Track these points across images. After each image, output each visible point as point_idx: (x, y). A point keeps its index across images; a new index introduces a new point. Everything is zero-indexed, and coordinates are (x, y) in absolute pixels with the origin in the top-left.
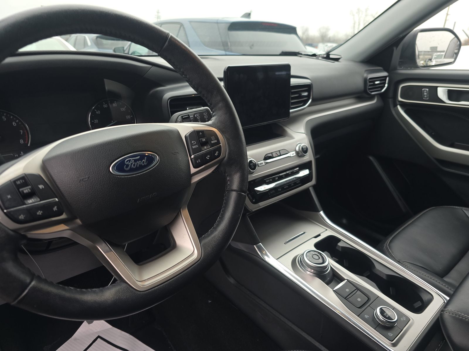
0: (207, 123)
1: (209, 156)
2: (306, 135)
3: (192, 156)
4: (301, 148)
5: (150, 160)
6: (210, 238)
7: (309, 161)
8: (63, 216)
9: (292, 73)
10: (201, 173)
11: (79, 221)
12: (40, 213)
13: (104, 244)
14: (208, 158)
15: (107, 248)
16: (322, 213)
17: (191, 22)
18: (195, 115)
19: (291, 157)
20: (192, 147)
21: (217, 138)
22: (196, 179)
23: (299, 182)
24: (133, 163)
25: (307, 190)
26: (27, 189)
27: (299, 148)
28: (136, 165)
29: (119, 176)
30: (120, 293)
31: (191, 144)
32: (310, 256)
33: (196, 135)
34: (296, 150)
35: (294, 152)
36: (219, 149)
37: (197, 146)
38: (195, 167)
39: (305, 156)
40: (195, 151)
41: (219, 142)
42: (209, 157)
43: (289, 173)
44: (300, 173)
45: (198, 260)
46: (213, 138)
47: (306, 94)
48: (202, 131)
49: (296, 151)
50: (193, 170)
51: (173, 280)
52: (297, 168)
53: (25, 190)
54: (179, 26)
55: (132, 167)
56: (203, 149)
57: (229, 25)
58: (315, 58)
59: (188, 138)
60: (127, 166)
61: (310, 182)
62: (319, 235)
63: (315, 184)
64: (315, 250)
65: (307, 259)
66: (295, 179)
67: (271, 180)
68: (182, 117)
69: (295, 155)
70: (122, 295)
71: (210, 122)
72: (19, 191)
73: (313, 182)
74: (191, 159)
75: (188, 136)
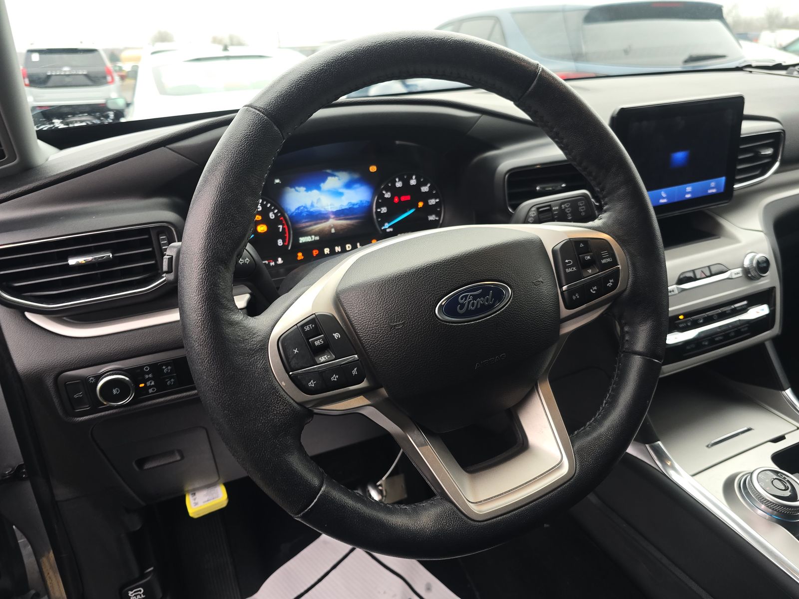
0: (590, 224)
1: (595, 288)
2: (765, 234)
3: (565, 288)
4: (755, 262)
5: (498, 295)
6: (589, 438)
7: (769, 288)
8: (364, 384)
9: (747, 111)
10: (577, 318)
11: (383, 391)
12: (335, 378)
13: (416, 432)
14: (594, 292)
15: (422, 438)
16: (789, 393)
17: (515, 13)
18: (563, 206)
19: (732, 279)
20: (565, 271)
21: (612, 255)
22: (569, 328)
23: (746, 329)
24: (471, 301)
25: (761, 346)
26: (319, 339)
27: (752, 261)
28: (475, 305)
29: (449, 322)
30: (443, 520)
31: (564, 264)
32: (767, 481)
33: (573, 247)
34: (743, 265)
35: (739, 270)
36: (615, 275)
37: (574, 269)
38: (568, 307)
39: (762, 278)
40: (570, 278)
41: (615, 262)
42: (595, 290)
43: (727, 312)
44: (749, 312)
45: (571, 477)
46: (604, 253)
47: (769, 151)
48: (585, 241)
49: (743, 267)
50: (565, 312)
51: (526, 510)
52: (744, 301)
53: (317, 340)
54: (491, 23)
55: (469, 309)
56: (585, 275)
57: (584, 13)
58: (783, 72)
59: (559, 253)
60: (463, 305)
61: (769, 330)
62: (782, 438)
63: (780, 334)
64: (777, 469)
65: (761, 487)
66: (738, 323)
67: (689, 324)
68: (538, 208)
69: (740, 275)
70: (447, 523)
71: (597, 223)
72: (309, 342)
73: (776, 330)
74: (562, 292)
75: (559, 251)
